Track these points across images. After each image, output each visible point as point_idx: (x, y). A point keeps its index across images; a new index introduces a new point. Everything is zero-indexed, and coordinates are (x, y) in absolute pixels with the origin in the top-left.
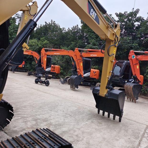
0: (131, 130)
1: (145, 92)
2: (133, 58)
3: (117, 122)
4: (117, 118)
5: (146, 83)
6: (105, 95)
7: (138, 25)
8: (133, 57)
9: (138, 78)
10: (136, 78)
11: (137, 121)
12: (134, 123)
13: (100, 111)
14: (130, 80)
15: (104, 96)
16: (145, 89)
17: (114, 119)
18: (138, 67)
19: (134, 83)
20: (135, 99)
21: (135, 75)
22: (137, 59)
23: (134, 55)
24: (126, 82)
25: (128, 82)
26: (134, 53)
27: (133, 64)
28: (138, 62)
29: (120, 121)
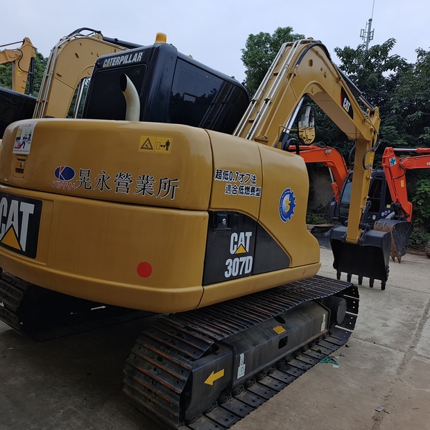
0: (406, 299)
1: (415, 241)
2: (391, 165)
3: (377, 290)
4: (377, 283)
5: (416, 221)
6: (359, 241)
7: (392, 75)
8: (393, 161)
9: (404, 209)
10: (399, 208)
11: (413, 289)
12: (409, 291)
13: (342, 273)
14: (383, 214)
15: (355, 242)
16: (416, 234)
17: (371, 285)
18: (403, 183)
19: (394, 218)
20: (399, 254)
21: (397, 201)
22: (400, 167)
23: (394, 158)
24: (374, 218)
25: (379, 217)
26: (393, 154)
27: (392, 177)
28: (403, 172)
29: (383, 287)
